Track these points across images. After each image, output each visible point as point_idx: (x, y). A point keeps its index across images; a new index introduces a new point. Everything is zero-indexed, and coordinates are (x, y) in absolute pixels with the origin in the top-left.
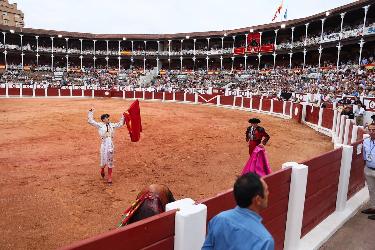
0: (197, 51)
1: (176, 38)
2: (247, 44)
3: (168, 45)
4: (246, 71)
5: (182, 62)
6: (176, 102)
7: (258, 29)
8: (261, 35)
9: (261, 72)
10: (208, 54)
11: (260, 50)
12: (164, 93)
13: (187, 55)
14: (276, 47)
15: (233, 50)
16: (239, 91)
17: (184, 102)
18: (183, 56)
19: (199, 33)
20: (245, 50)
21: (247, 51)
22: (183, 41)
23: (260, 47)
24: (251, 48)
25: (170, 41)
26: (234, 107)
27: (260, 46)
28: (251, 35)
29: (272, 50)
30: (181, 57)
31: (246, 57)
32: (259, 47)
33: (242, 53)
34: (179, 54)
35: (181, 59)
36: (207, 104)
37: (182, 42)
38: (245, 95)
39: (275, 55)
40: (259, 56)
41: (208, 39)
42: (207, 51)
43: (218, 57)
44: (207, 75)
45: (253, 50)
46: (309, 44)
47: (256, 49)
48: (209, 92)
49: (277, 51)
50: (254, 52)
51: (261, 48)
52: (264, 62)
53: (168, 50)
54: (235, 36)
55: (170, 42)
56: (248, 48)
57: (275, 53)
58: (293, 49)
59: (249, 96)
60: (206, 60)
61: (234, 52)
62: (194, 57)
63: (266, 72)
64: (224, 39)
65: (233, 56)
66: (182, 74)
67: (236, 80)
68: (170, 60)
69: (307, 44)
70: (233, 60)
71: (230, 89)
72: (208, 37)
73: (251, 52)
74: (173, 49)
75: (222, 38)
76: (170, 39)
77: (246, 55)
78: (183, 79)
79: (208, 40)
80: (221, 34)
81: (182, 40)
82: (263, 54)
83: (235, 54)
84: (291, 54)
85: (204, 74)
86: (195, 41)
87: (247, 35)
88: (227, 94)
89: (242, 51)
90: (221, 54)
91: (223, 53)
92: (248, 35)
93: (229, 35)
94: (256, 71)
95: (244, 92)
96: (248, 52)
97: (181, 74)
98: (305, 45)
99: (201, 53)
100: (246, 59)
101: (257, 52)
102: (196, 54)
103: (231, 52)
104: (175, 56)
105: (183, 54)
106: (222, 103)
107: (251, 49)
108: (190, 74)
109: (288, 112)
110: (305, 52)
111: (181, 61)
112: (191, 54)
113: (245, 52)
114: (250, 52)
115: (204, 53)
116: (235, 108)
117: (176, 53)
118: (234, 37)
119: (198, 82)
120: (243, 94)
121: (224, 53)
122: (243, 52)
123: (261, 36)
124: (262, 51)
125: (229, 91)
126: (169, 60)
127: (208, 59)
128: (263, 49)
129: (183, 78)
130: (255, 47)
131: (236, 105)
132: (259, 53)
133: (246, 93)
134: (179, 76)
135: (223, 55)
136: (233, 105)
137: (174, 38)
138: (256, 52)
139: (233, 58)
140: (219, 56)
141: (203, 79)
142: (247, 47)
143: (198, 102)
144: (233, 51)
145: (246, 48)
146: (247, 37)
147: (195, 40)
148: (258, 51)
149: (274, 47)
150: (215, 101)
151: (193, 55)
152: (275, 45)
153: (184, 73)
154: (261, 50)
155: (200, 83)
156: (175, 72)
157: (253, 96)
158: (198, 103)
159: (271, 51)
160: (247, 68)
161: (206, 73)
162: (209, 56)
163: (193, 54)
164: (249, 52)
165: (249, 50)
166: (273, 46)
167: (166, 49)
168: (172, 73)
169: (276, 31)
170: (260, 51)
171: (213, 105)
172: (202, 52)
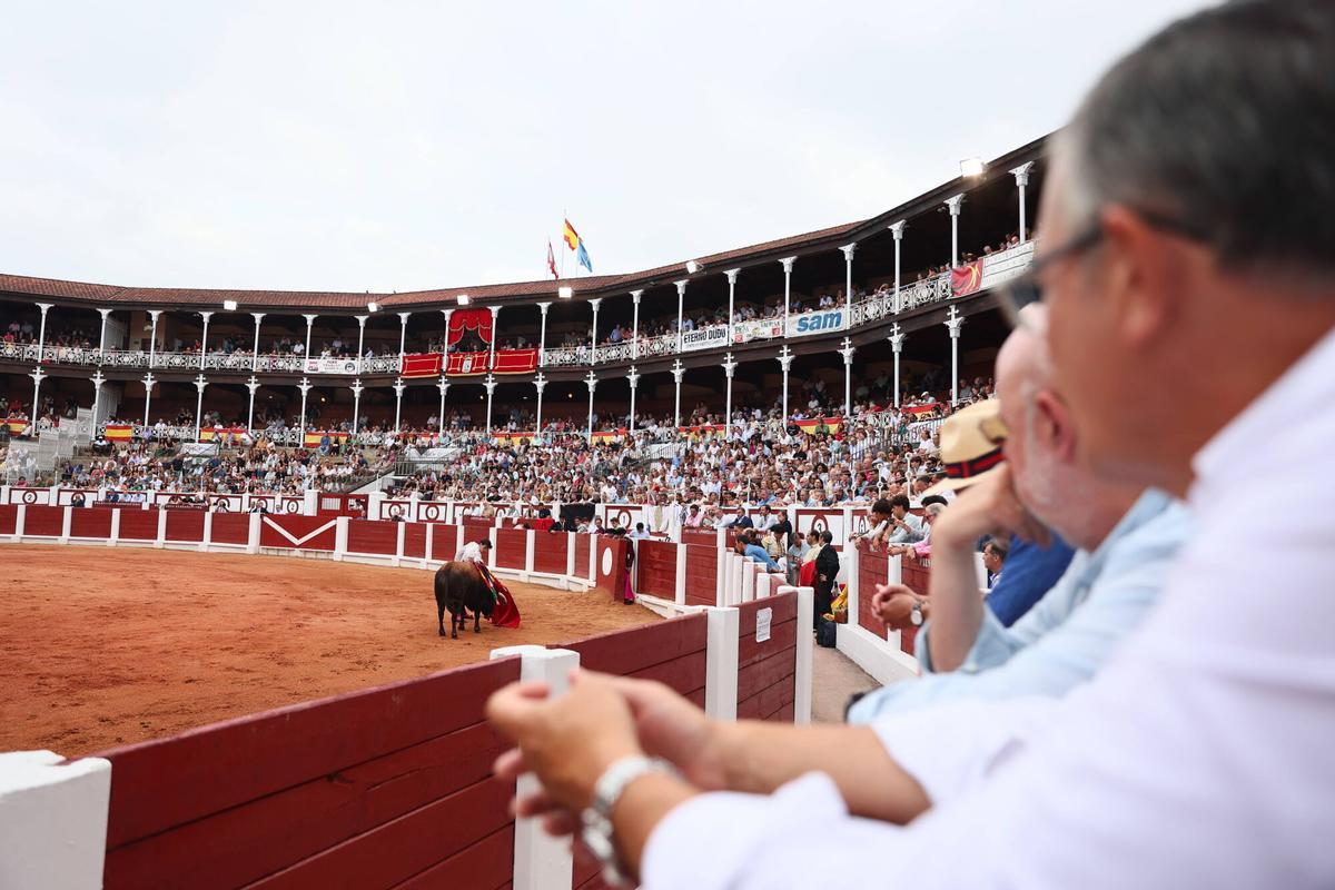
0: (265, 360)
1: (183, 305)
2: (449, 343)
3: (149, 327)
4: (445, 435)
5: (203, 394)
6: (166, 547)
7: (484, 295)
8: (494, 315)
9: (495, 442)
10: (306, 371)
11: (491, 367)
12: (116, 513)
13: (225, 372)
14: (544, 358)
15: (400, 362)
16: (419, 504)
17: (206, 545)
18: (209, 373)
19: (276, 294)
20: (440, 363)
21: (448, 367)
22: (211, 318)
23: (492, 356)
24: (461, 357)
25: (155, 314)
26: (398, 559)
27: (492, 351)
28: (460, 312)
29: (531, 366)
30: (201, 377)
31: (443, 388)
32: (489, 357)
33: (433, 373)
34: (191, 365)
35: (201, 385)
36: (297, 552)
37: (206, 320)
38: (441, 518)
39: (540, 384)
40: (490, 386)
41: (310, 318)
42: (301, 361)
43: (345, 384)
44: (301, 446)
45: (467, 365)
46: (644, 353)
47: (480, 362)
48: (308, 508)
49: (548, 371)
50: (471, 371)
51: (496, 358)
52: (505, 407)
53: (145, 347)
54: (409, 314)
55: (154, 319)
56: (452, 357)
57: (541, 376)
58: (599, 368)
59: (454, 520)
60: (300, 390)
61: (404, 369)
62: (253, 379)
63: (513, 439)
64: (367, 321)
65: (399, 381)
66: (200, 442)
67: (409, 467)
68: (154, 386)
69: (639, 354)
70: (399, 394)
71: (384, 496)
72: (310, 310)
73: (461, 372)
74: (169, 348)
75: (362, 319)
76: (156, 306)
77: (443, 380)
78: (204, 460)
79: (309, 323)
80: (358, 303)
81: (206, 316)
82: (503, 381)
83: (407, 374)
84: (591, 383)
85: (290, 445)
86: (258, 322)
87: (448, 313)
88: (373, 515)
89: (432, 365)
90: (354, 373)
91: (363, 370)
92: (452, 315)
93: (386, 308)
94: (478, 435)
95: (435, 505)
96: (451, 372)
97: (197, 439)
98: (634, 355)
99: (281, 364)
100: (443, 393)
101: (481, 370)
102: (259, 367)
103: (391, 369)
104: (172, 370)
105: (208, 365)
106: (353, 545)
107: (462, 361)
108: (235, 443)
109: (582, 569)
110: (633, 379)
111: (200, 391)
112: (243, 366)
113: (440, 371)
114: (459, 369)
115: (292, 368)
116: (404, 565)
117: (177, 361)
118: (404, 316)
119: (265, 473)
120: (432, 513)
121: (368, 370)
122: (435, 370)
123: (494, 320)
124: (499, 370)
125: (382, 502)
126: (149, 384)
127: (305, 388)
128: (503, 361)
129: (206, 456)
130: (476, 356)
131: (407, 552)
132: (490, 376)
133: (442, 508)
134: (185, 448)
135: (364, 377)
136: (394, 552)
137: (175, 305)
138: (477, 371)
139: (399, 389)
140: (350, 379)
141: (284, 462)
142: (450, 353)
143: (261, 544)
144: (398, 362)
145: (445, 358)
146: (447, 318)
147: (258, 317)
148: (484, 368)
149: (537, 358)
150: (327, 541)
151: (247, 373)
152: (541, 351)
153: (207, 435)
154: (495, 365)
155: (271, 476)
156: (172, 431)
157: (467, 520)
158: (262, 550)
159: (529, 369)
160: (448, 425)
161: (297, 441)
162: (310, 377)
163: (249, 367)
164: (455, 372)
165: (455, 363)
166: (533, 353)
167: (137, 343)
168: (158, 436)
169: (544, 306)
170: (494, 370)
171: (320, 556)
172: (286, 364)
